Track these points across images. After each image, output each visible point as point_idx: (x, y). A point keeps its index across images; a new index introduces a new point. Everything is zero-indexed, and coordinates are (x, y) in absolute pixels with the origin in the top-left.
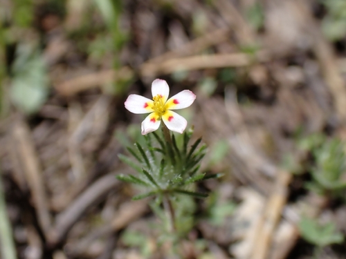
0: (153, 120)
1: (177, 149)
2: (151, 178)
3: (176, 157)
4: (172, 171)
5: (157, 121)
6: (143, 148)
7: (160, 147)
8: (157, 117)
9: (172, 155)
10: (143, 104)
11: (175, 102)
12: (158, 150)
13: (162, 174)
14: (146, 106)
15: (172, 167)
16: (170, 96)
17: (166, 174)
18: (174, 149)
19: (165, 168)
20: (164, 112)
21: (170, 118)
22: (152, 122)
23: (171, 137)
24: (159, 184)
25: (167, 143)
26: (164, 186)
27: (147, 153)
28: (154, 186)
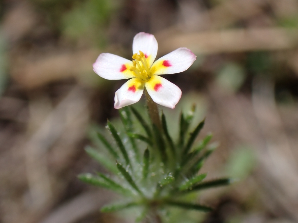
0: (133, 89)
1: (169, 139)
2: (129, 179)
3: (168, 150)
4: (161, 171)
5: (137, 90)
6: (119, 134)
7: (144, 134)
8: (138, 84)
9: (161, 146)
10: (120, 67)
11: (166, 64)
12: (142, 138)
13: (146, 174)
14: (124, 68)
15: (162, 164)
16: (159, 56)
17: (153, 174)
18: (164, 137)
19: (152, 166)
20: (149, 78)
21: (157, 86)
22: (131, 92)
23: (161, 119)
24: (143, 190)
25: (154, 125)
26: (150, 193)
27: (125, 141)
28: (134, 193)
